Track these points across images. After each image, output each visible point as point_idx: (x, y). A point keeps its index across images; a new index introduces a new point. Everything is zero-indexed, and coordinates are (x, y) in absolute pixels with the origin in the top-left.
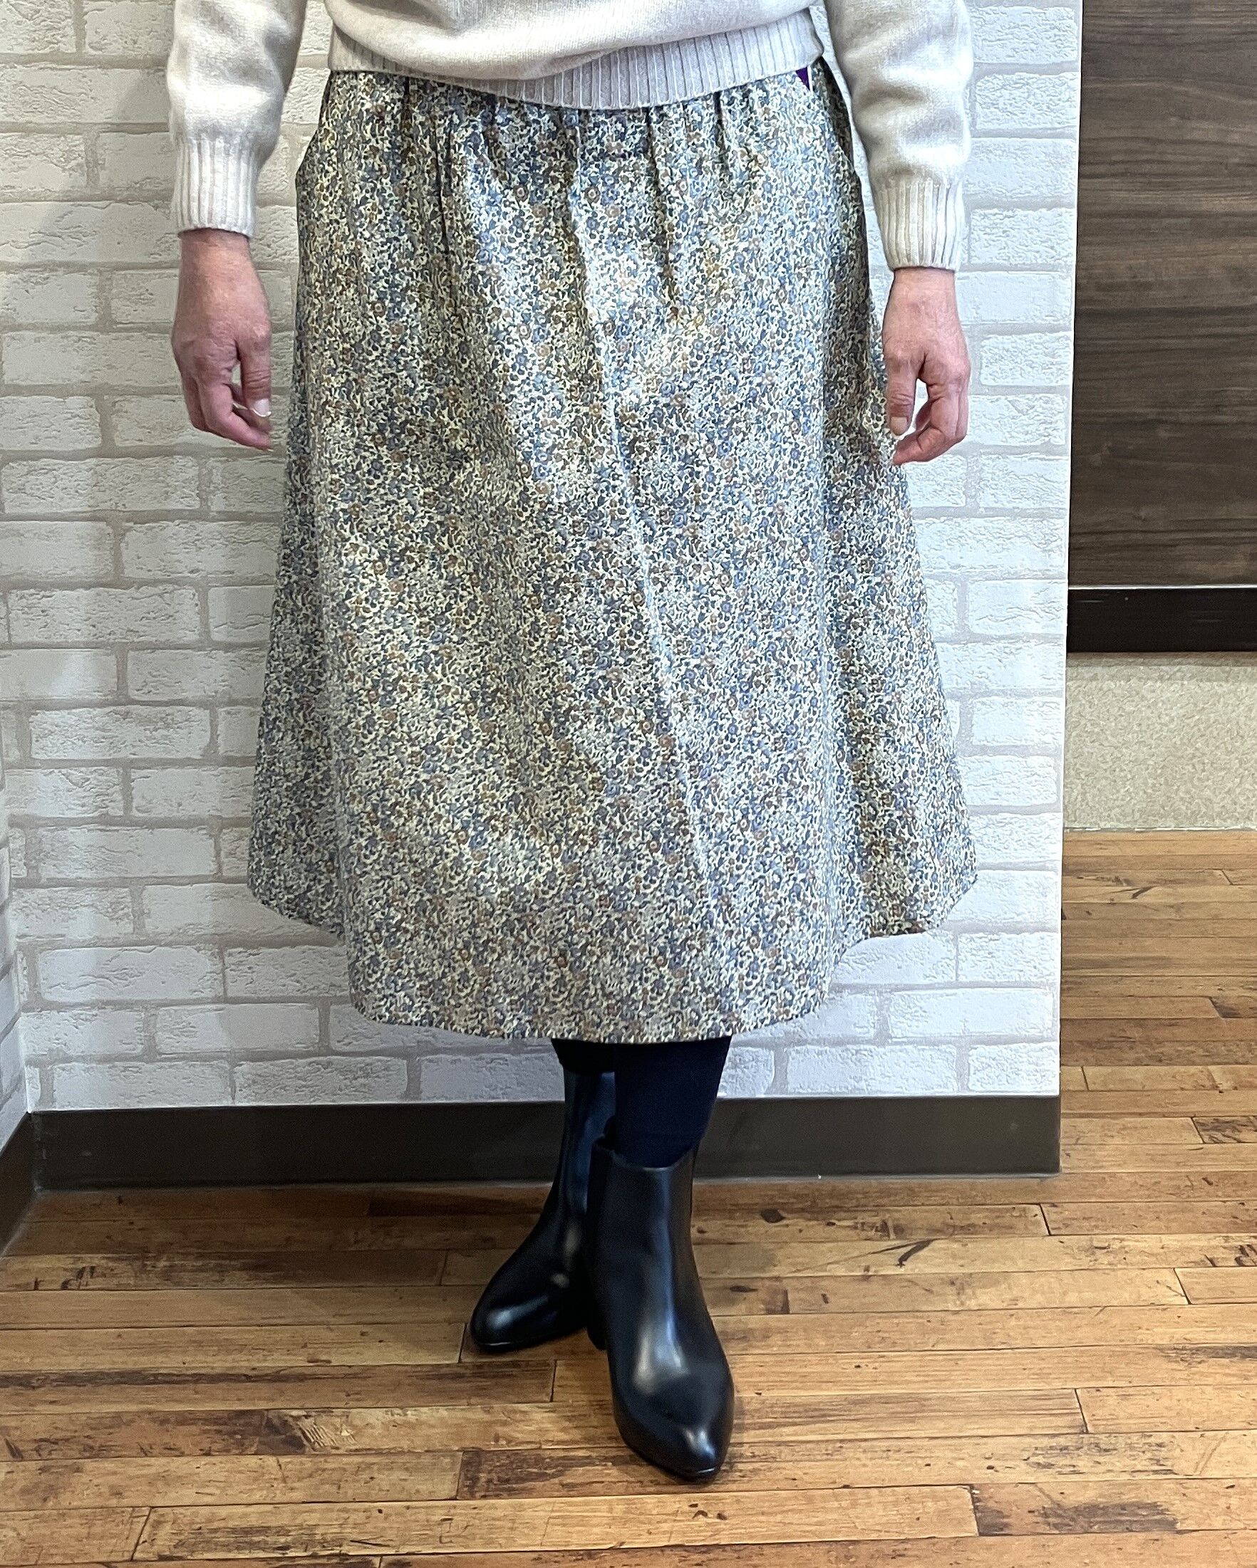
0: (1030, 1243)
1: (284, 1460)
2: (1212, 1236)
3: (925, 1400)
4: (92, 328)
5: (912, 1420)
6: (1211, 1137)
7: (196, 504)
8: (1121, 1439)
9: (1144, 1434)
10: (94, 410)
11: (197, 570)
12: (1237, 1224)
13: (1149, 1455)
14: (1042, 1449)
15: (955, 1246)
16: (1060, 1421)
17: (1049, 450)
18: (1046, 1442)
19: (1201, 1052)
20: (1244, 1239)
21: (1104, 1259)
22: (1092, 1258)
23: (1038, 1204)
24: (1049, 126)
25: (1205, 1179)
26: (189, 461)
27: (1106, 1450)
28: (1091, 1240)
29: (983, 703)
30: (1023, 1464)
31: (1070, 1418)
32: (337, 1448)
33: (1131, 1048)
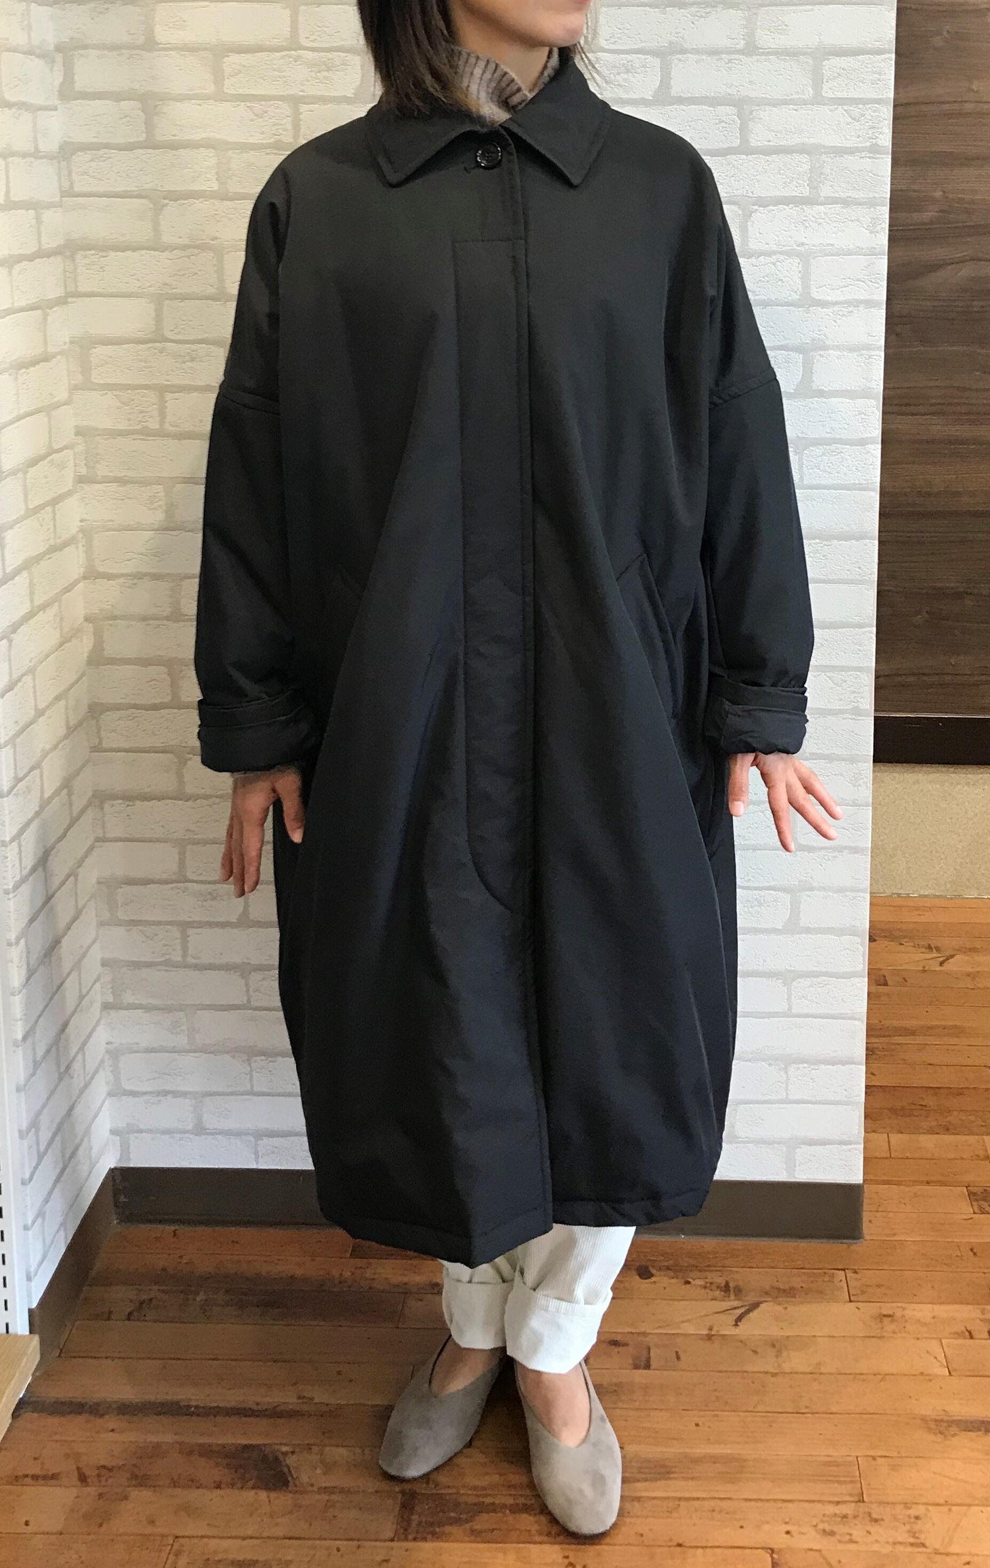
0: (836, 1308)
4: (167, 618)
6: (981, 1208)
8: (888, 1510)
10: (166, 676)
15: (779, 1308)
17: (857, 712)
22: (881, 1325)
23: (844, 1270)
24: (857, 482)
25: (972, 1249)
29: (809, 896)
33: (927, 1117)
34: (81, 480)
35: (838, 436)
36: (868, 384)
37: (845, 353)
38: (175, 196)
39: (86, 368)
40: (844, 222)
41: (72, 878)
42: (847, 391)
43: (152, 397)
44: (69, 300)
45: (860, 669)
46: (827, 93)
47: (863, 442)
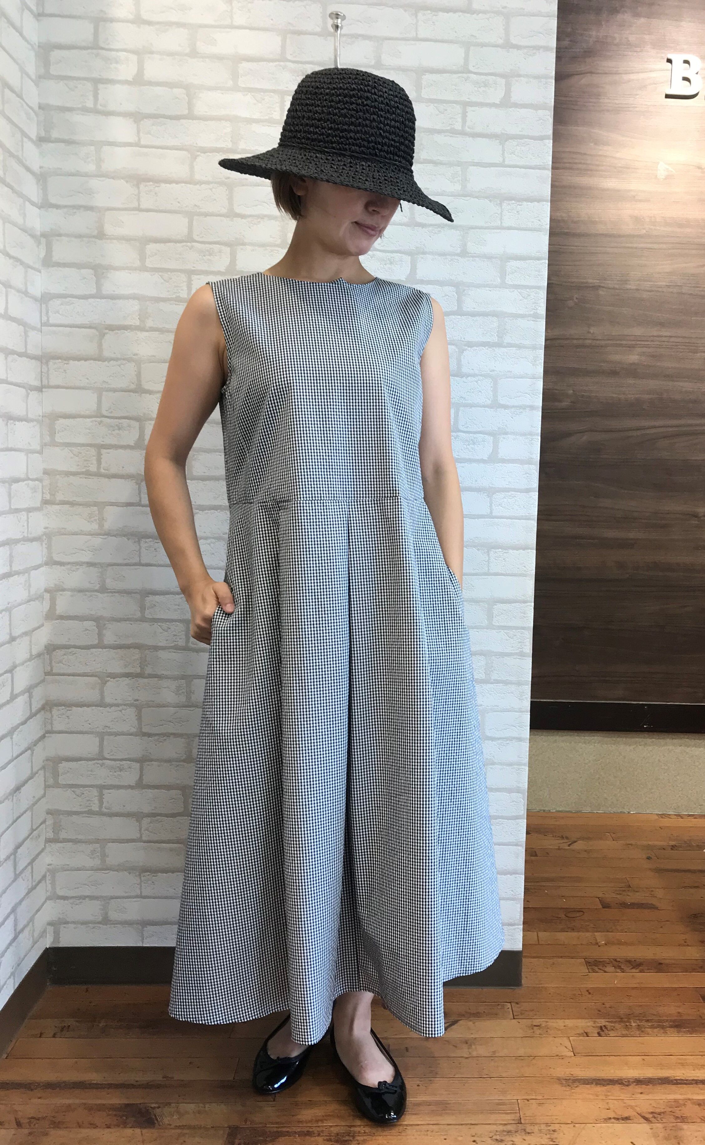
0: (505, 1022)
1: (145, 1131)
2: (587, 1020)
3: (448, 1104)
4: (97, 591)
5: (441, 1115)
6: (593, 969)
7: (138, 670)
8: (536, 1128)
9: (547, 1124)
10: (95, 627)
11: (138, 700)
12: (600, 1013)
13: (548, 1136)
14: (499, 1132)
15: (471, 1023)
16: (509, 1117)
17: (522, 655)
18: (501, 1128)
19: (592, 925)
20: (602, 1022)
21: (538, 1031)
22: (532, 1031)
23: (510, 1003)
24: (523, 515)
25: (588, 991)
26: (137, 651)
27: (529, 1133)
28: (532, 1021)
29: (492, 768)
30: (489, 1139)
31: (513, 1115)
32: (170, 1125)
33: (560, 923)
34: (46, 502)
35: (513, 487)
36: (531, 456)
37: (518, 437)
38: (111, 328)
39: (52, 433)
40: (517, 358)
41: (29, 752)
42: (519, 460)
43: (93, 451)
44: (44, 390)
45: (523, 628)
46: (509, 281)
47: (528, 491)
